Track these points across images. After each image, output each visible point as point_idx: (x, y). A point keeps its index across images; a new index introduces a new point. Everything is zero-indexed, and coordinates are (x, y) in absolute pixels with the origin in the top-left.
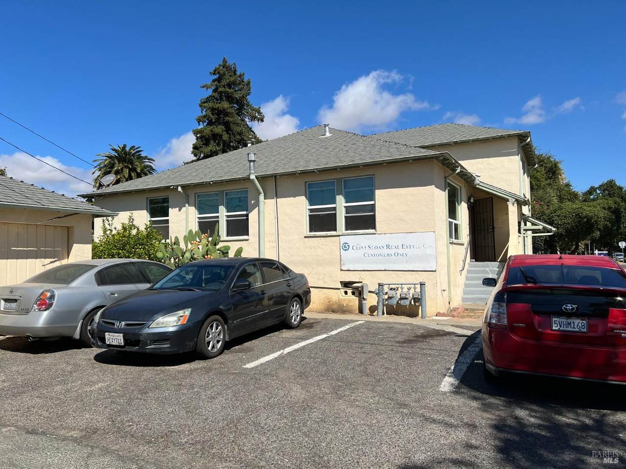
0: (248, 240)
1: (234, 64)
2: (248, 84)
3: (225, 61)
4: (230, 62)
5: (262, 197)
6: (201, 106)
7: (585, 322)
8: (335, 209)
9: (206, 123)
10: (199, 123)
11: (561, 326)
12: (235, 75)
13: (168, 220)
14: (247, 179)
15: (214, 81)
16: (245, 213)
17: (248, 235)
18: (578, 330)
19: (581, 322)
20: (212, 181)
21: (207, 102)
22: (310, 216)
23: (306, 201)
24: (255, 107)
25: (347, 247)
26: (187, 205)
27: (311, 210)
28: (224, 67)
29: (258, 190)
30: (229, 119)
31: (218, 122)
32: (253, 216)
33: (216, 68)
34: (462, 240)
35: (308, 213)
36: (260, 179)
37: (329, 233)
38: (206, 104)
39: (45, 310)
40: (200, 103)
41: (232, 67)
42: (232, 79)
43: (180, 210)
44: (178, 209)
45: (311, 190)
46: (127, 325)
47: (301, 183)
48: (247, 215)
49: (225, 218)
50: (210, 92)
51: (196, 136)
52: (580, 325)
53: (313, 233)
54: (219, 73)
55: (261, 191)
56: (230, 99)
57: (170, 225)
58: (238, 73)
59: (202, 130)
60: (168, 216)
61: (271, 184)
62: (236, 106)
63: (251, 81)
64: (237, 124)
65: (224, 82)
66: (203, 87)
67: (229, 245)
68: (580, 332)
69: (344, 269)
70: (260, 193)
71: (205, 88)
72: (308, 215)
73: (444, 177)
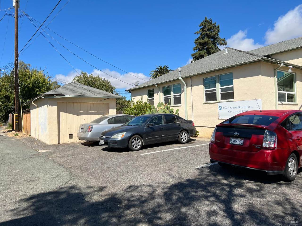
0: (181, 106)
1: (211, 19)
2: (218, 27)
3: (206, 18)
4: (208, 19)
5: (185, 87)
6: (195, 43)
7: (242, 140)
8: (215, 90)
9: (198, 50)
10: (194, 50)
11: (233, 142)
12: (211, 24)
13: (154, 99)
14: (178, 79)
15: (201, 29)
16: (180, 94)
17: (181, 103)
18: (239, 144)
19: (241, 140)
20: (167, 81)
21: (198, 40)
22: (206, 94)
23: (203, 87)
24: (222, 39)
25: (221, 108)
26: (159, 92)
27: (206, 91)
28: (205, 22)
29: (183, 84)
30: (209, 46)
31: (202, 49)
32: (183, 95)
33: (201, 23)
34: (297, 102)
35: (205, 92)
36: (184, 79)
37: (213, 102)
38: (197, 41)
39: (90, 132)
40: (195, 41)
41: (210, 21)
42: (210, 27)
43: (157, 95)
44: (157, 94)
45: (206, 82)
46: (106, 137)
47: (201, 79)
48: (181, 95)
49: (173, 97)
50: (199, 35)
51: (193, 57)
52: (240, 142)
53: (207, 102)
54: (203, 25)
55: (185, 84)
56: (209, 36)
57: (155, 100)
58: (213, 23)
59: (195, 54)
60: (154, 97)
61: (189, 81)
62: (212, 39)
63: (219, 26)
64: (212, 49)
65: (205, 29)
66: (196, 33)
67: (173, 108)
68: (240, 145)
69: (220, 119)
70: (184, 85)
71: (197, 34)
72: (204, 94)
73: (273, 70)
